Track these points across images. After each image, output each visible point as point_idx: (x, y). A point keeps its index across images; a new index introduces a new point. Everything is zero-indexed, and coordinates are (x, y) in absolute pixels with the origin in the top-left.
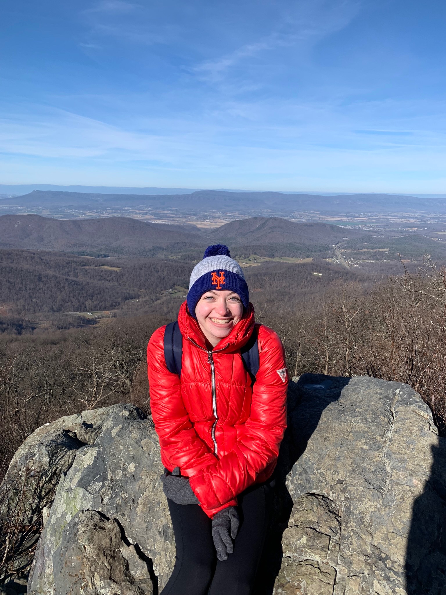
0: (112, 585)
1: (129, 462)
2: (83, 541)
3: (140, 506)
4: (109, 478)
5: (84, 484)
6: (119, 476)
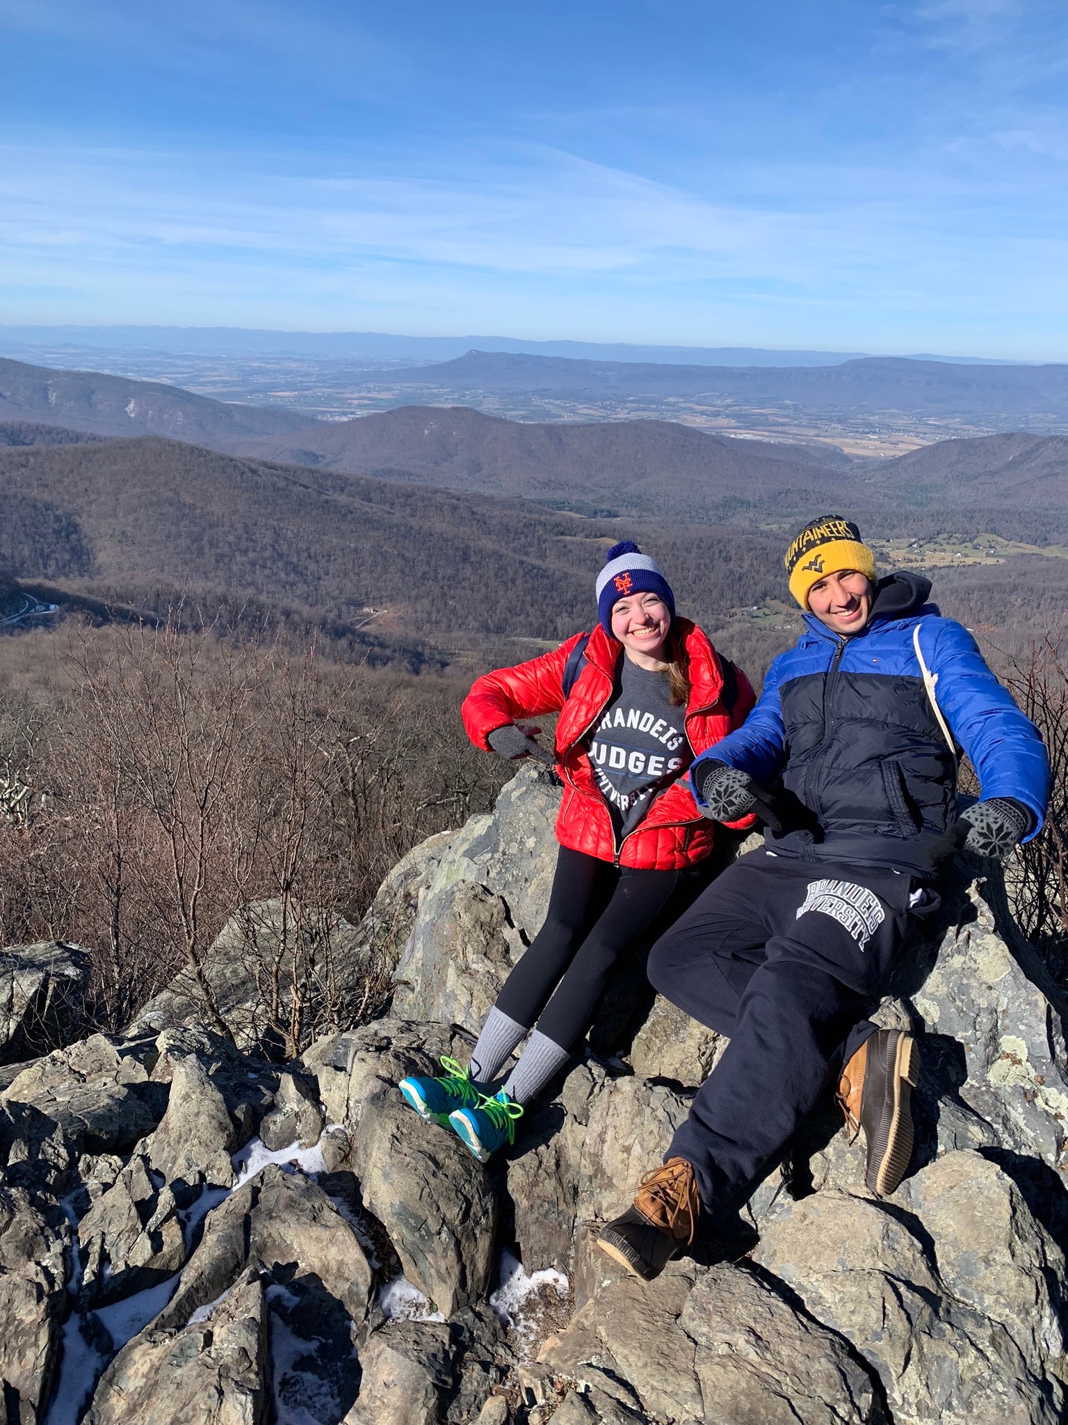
0: (486, 961)
1: (529, 835)
2: (458, 908)
3: (533, 887)
4: (501, 849)
5: (471, 854)
6: (514, 849)
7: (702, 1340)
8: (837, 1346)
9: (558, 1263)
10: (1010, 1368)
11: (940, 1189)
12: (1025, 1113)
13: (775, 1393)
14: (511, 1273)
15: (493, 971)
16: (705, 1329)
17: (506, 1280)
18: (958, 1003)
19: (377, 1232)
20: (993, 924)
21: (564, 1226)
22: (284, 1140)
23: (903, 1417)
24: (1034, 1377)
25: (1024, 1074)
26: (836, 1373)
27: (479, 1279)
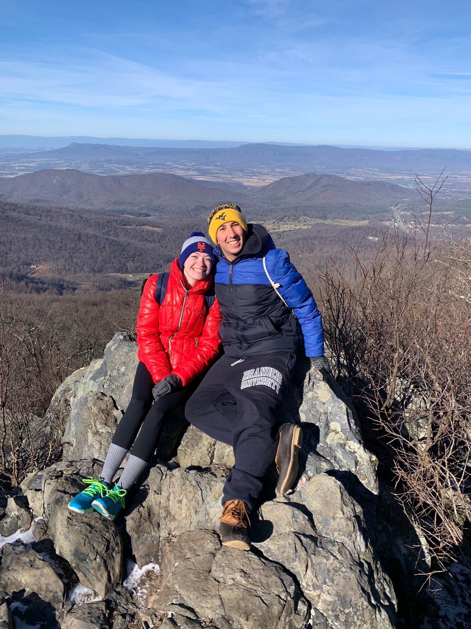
0: (106, 427)
1: (122, 366)
2: (90, 404)
3: (126, 389)
4: (108, 374)
5: (94, 378)
6: (115, 373)
7: (221, 580)
8: (278, 569)
9: (154, 559)
10: (347, 561)
11: (313, 492)
12: (342, 453)
13: (255, 596)
14: (132, 569)
15: (110, 431)
16: (222, 575)
17: (130, 573)
18: (312, 412)
19: (64, 565)
20: (322, 377)
21: (155, 542)
22: (12, 530)
23: (307, 592)
24: (356, 562)
25: (340, 437)
26: (279, 580)
27: (117, 577)
